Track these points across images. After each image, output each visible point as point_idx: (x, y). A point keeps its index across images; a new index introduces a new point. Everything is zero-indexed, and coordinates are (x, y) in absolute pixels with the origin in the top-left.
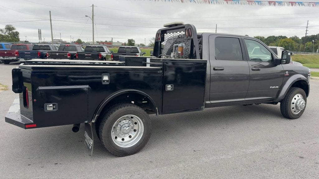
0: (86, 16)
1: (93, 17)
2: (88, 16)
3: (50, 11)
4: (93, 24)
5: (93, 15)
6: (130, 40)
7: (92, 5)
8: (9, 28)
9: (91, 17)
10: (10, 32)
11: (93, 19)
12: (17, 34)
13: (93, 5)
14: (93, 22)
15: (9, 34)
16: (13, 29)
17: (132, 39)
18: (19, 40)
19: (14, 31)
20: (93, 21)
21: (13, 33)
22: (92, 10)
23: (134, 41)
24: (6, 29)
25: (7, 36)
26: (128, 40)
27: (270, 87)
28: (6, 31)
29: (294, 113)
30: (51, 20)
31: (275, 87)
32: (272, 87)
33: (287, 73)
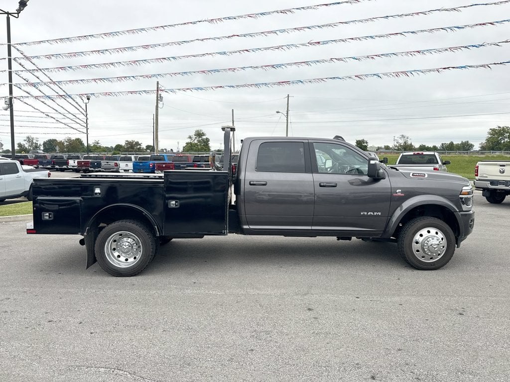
1: (287, 113)
4: (287, 122)
5: (288, 109)
6: (359, 141)
7: (287, 96)
8: (199, 134)
9: (285, 113)
10: (200, 139)
11: (287, 116)
12: (207, 140)
14: (287, 120)
15: (199, 141)
16: (203, 134)
17: (363, 140)
18: (209, 150)
19: (204, 137)
21: (203, 140)
22: (287, 103)
23: (367, 143)
24: (195, 135)
25: (196, 144)
26: (356, 141)
27: (362, 214)
28: (196, 138)
29: (422, 260)
30: (233, 121)
31: (372, 214)
32: (366, 213)
33: (399, 192)
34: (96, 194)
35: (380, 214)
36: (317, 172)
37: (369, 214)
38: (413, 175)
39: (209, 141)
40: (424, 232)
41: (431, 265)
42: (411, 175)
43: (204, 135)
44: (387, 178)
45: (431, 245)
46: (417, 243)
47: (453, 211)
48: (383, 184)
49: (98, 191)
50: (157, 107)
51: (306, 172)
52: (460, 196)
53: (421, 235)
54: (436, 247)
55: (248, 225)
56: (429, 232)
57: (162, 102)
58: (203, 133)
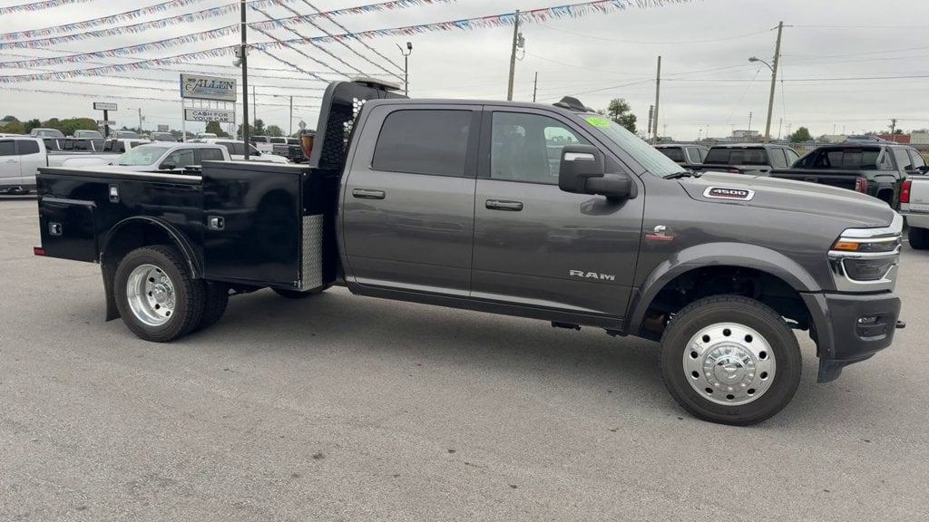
0: (753, 60)
1: (776, 62)
2: (757, 60)
3: (660, 57)
4: (774, 81)
5: (777, 53)
7: (778, 24)
8: (618, 108)
10: (619, 116)
11: (775, 66)
12: (632, 119)
13: (781, 23)
14: (774, 76)
16: (625, 108)
19: (627, 113)
20: (775, 71)
21: (624, 118)
22: (776, 39)
24: (610, 109)
27: (572, 273)
28: (611, 115)
29: (707, 396)
30: (658, 80)
31: (595, 275)
32: (581, 274)
33: (661, 231)
34: (113, 197)
35: (613, 278)
36: (488, 177)
37: (589, 275)
38: (712, 192)
39: (635, 121)
40: (715, 331)
41: (729, 414)
42: (706, 193)
43: (627, 110)
44: (640, 197)
45: (720, 364)
46: (694, 355)
47: (797, 288)
48: (632, 210)
49: (114, 192)
50: (513, 57)
51: (466, 175)
52: (831, 252)
53: (706, 339)
54: (733, 373)
55: (355, 275)
56: (727, 333)
57: (522, 49)
58: (625, 106)
